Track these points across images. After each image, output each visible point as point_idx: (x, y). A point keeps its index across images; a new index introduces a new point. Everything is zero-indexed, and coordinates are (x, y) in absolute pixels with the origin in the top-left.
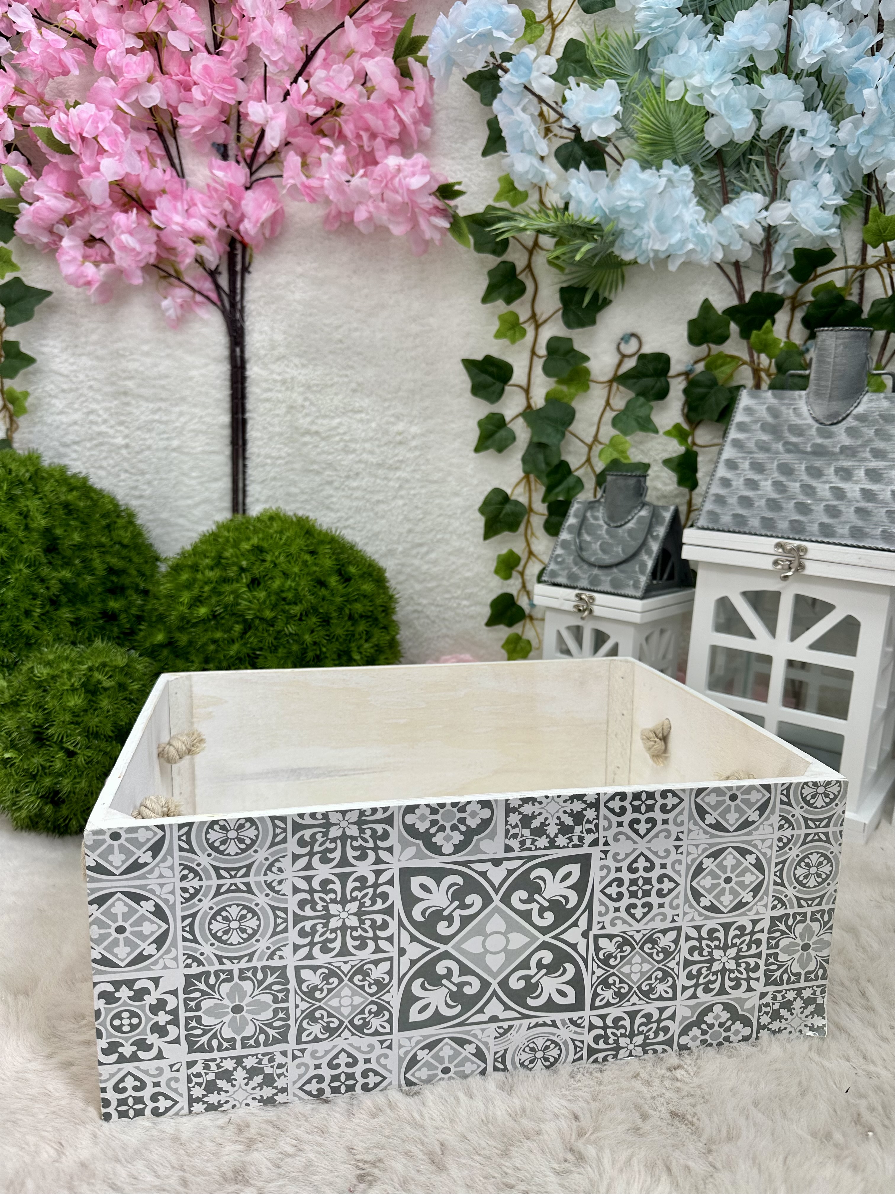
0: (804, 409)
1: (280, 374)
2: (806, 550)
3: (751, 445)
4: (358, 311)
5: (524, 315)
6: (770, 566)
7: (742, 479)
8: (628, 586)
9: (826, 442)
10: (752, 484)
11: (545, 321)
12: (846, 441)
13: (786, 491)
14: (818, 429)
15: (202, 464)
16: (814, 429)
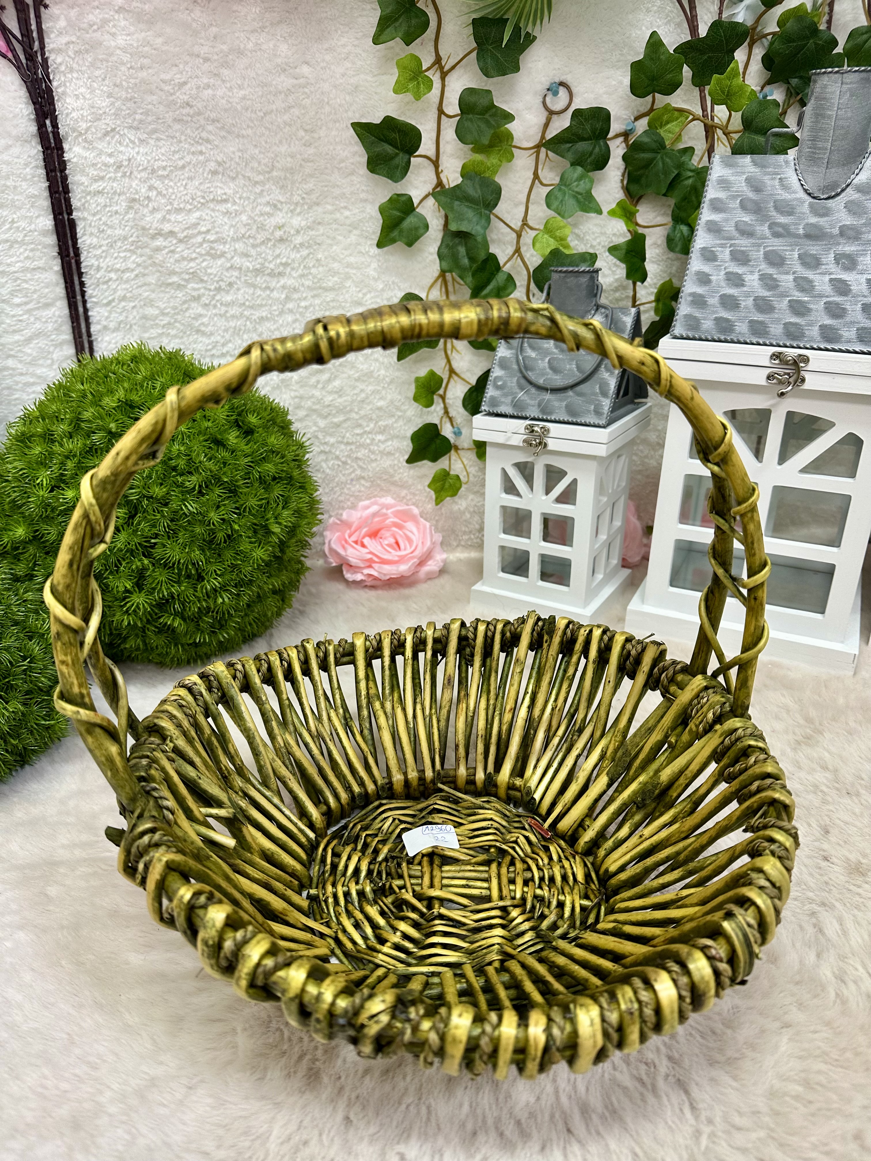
0: (793, 180)
1: (110, 155)
2: (806, 360)
3: (730, 228)
4: (206, 60)
5: (427, 61)
6: (763, 382)
7: (723, 272)
8: (589, 411)
9: (822, 221)
10: (735, 280)
11: (453, 68)
12: (848, 220)
13: (778, 286)
14: (811, 205)
15: (25, 286)
16: (806, 205)
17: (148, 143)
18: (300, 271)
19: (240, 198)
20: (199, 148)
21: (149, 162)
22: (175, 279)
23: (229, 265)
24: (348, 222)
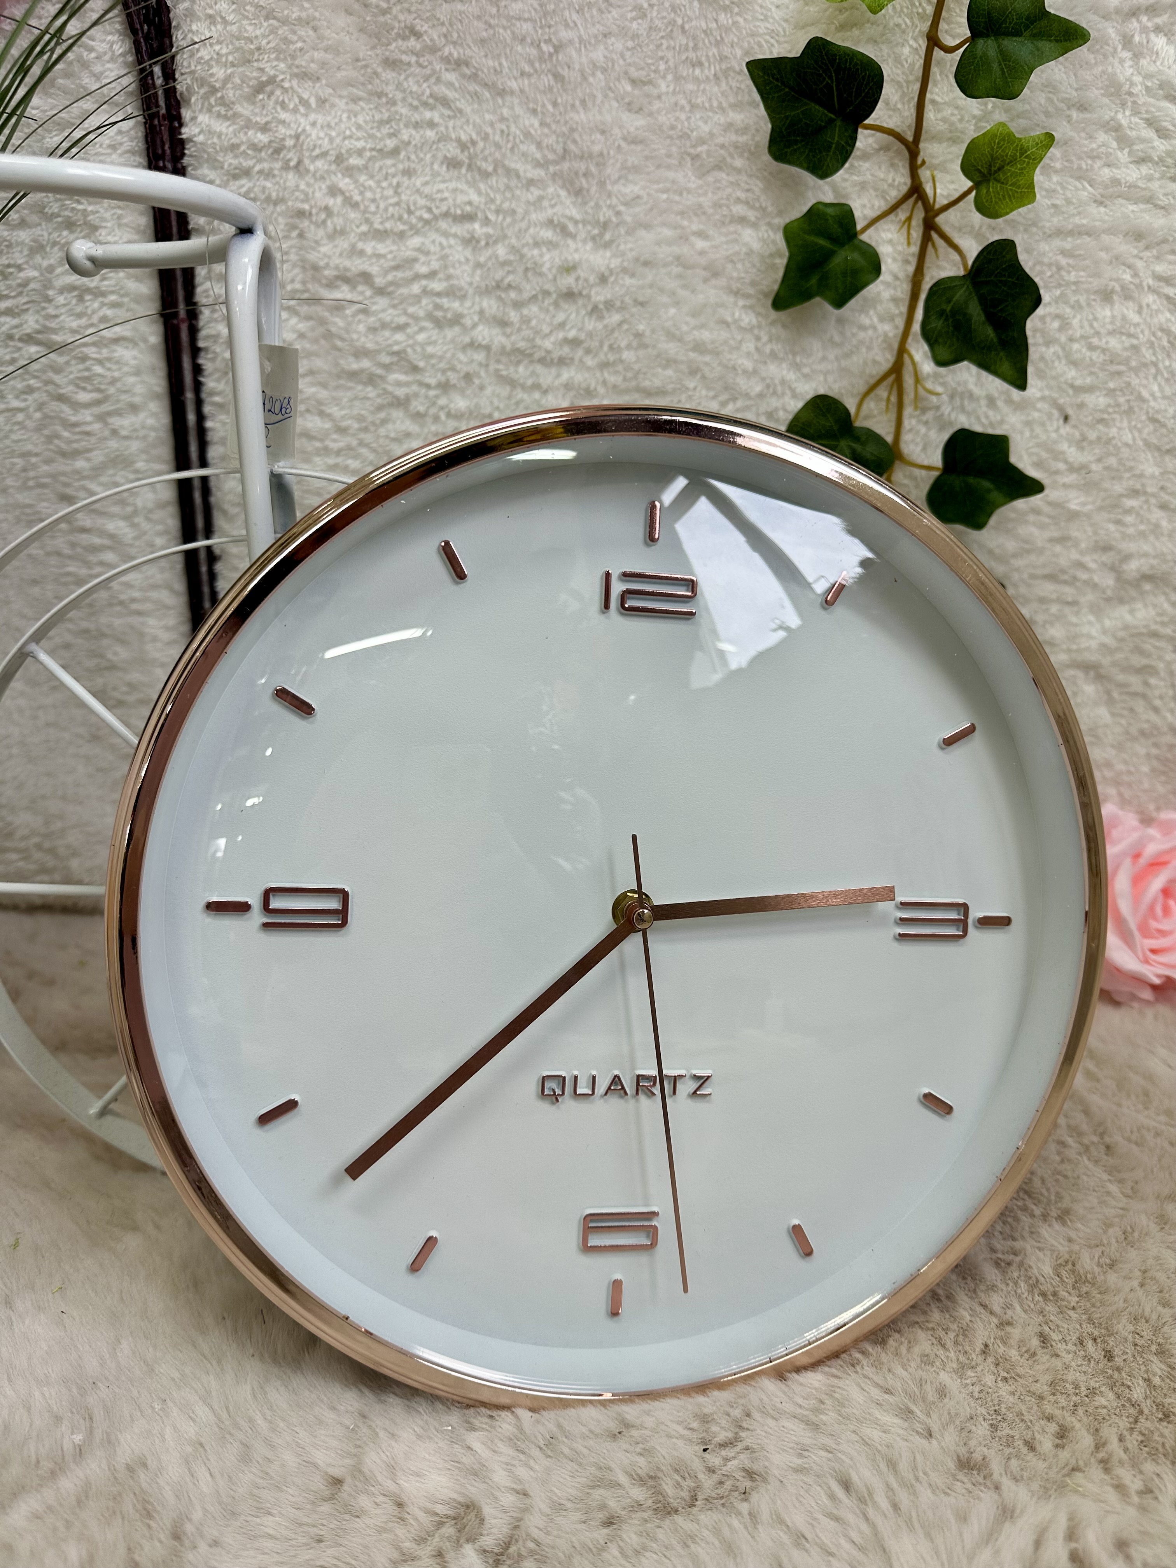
17: (333, 106)
18: (602, 356)
19: (498, 212)
20: (428, 115)
21: (331, 140)
22: (365, 363)
23: (467, 340)
24: (703, 261)
